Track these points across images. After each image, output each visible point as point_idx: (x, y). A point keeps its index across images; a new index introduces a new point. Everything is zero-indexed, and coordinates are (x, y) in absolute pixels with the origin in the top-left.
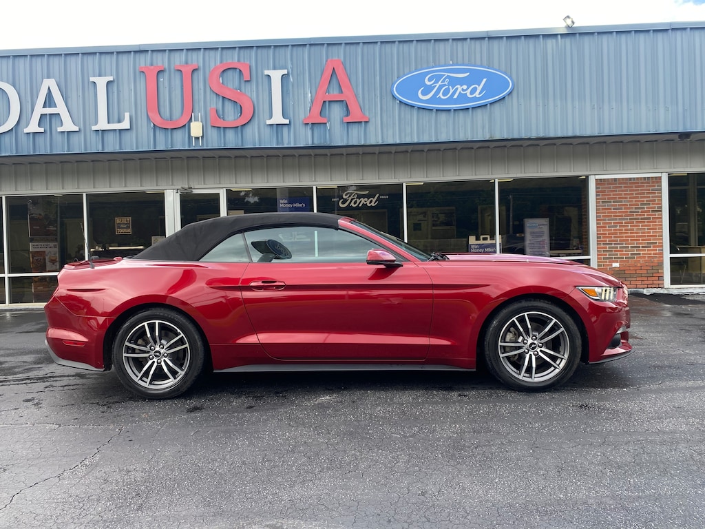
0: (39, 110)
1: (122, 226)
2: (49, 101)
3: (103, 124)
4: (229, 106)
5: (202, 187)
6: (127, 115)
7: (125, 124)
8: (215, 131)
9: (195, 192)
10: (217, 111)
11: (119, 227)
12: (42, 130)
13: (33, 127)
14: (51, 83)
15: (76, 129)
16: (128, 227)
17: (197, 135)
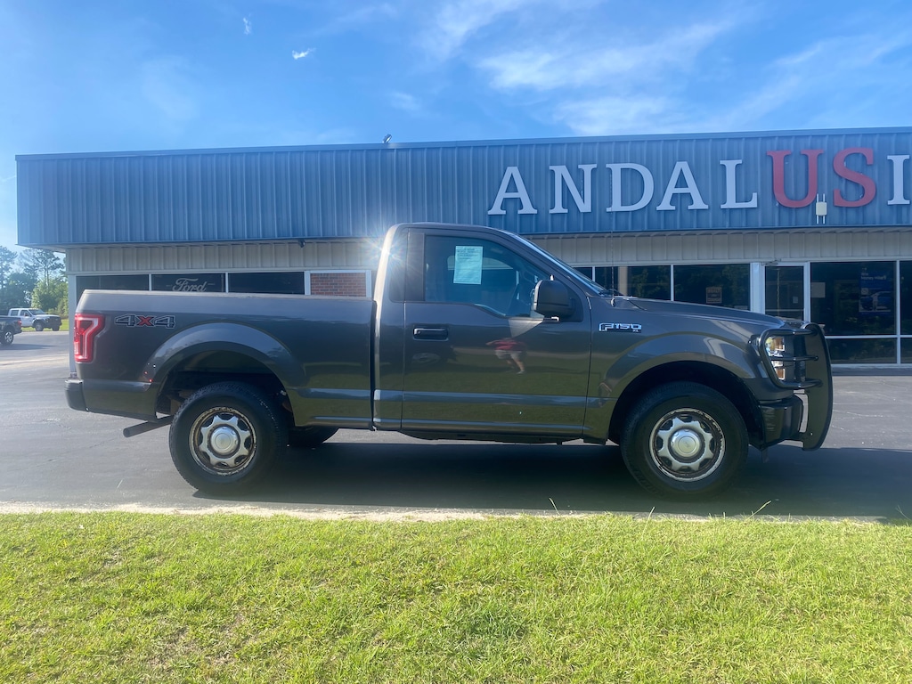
0: (671, 189)
1: (714, 295)
2: (682, 182)
3: (731, 203)
4: (851, 187)
5: (787, 260)
6: (755, 195)
7: (753, 204)
8: (837, 210)
9: (780, 264)
10: (841, 192)
11: (710, 297)
12: (674, 208)
13: (665, 205)
14: (682, 166)
15: (706, 207)
16: (719, 297)
17: (821, 214)
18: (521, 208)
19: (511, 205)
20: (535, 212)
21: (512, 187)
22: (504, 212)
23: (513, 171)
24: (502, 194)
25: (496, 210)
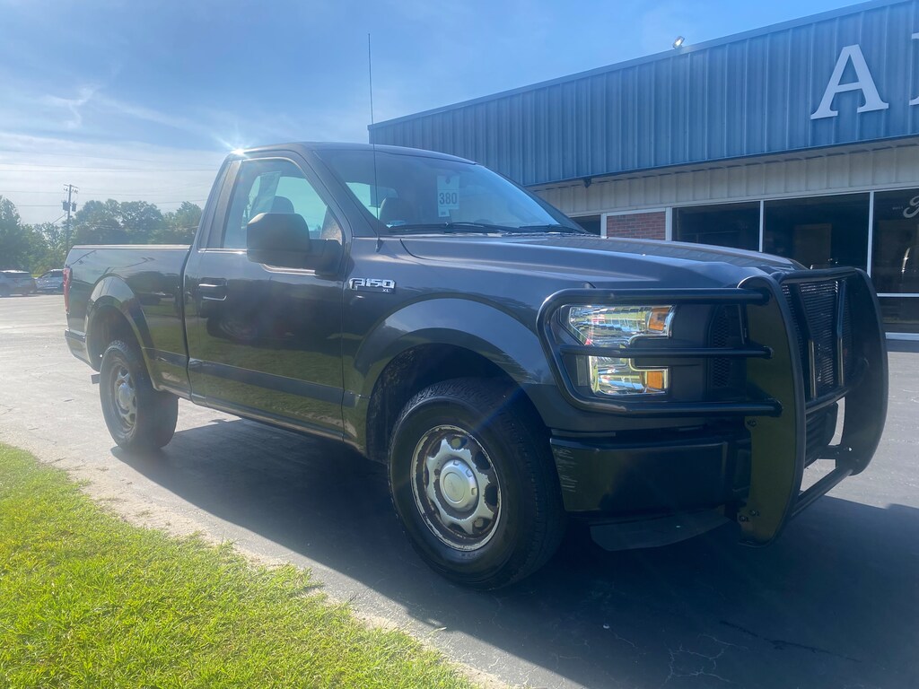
18: (863, 103)
19: (847, 103)
20: (886, 106)
21: (849, 74)
22: (835, 113)
23: (853, 52)
24: (833, 87)
25: (824, 111)
